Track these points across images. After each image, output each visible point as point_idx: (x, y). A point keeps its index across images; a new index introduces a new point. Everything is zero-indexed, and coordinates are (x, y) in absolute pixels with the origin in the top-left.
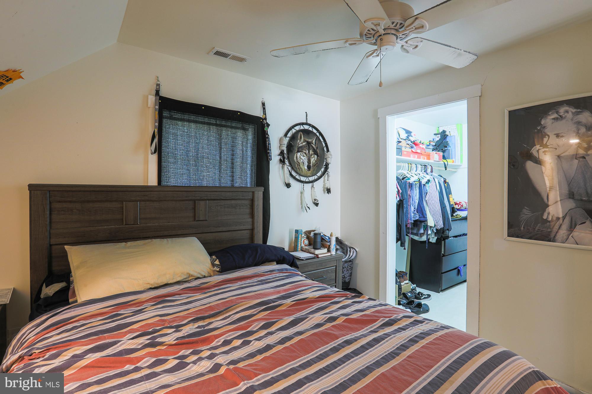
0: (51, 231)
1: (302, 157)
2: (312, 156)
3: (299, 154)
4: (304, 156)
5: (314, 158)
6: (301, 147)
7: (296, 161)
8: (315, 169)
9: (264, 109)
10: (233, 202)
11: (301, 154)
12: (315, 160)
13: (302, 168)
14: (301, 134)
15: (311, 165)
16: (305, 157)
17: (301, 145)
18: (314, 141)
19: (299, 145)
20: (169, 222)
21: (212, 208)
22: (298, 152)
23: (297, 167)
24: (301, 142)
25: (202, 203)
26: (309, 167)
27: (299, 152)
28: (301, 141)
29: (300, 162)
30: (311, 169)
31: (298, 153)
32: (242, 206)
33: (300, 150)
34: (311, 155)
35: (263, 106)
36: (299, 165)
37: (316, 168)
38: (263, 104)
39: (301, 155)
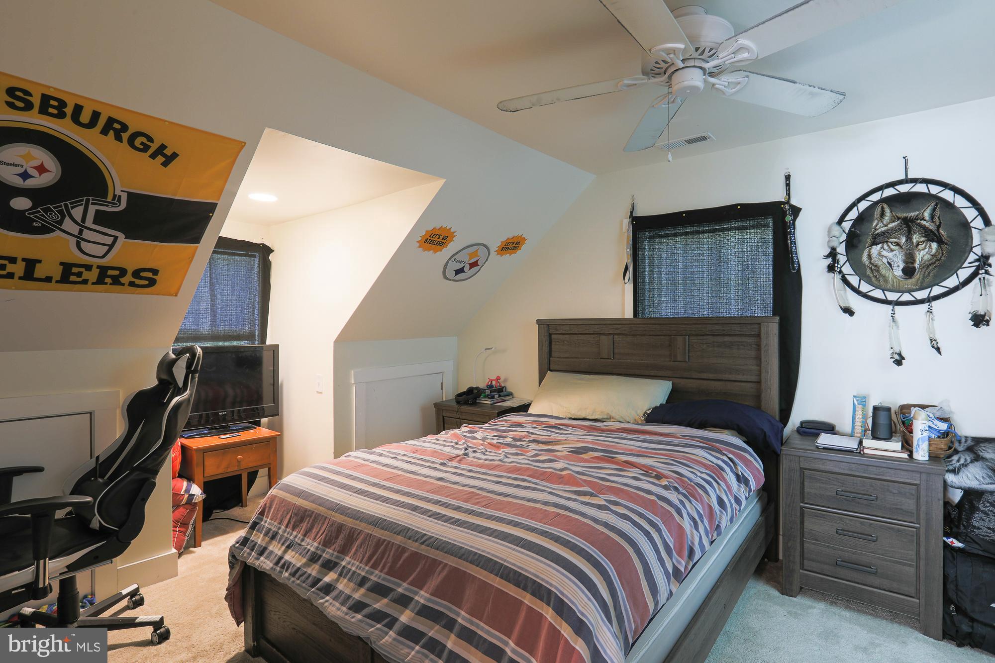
0: (551, 359)
1: (884, 253)
2: (920, 247)
3: (875, 250)
4: (892, 250)
5: (927, 250)
6: (883, 234)
7: (867, 263)
8: (929, 273)
9: (788, 185)
10: (727, 339)
11: (882, 247)
12: (932, 253)
13: (887, 275)
14: (883, 208)
15: (917, 265)
16: (894, 253)
17: (884, 229)
18: (927, 214)
19: (876, 230)
20: (642, 360)
21: (694, 346)
22: (874, 243)
23: (871, 275)
24: (884, 223)
25: (680, 339)
26: (909, 272)
27: (877, 244)
28: (882, 222)
29: (880, 263)
30: (917, 276)
31: (874, 247)
32: (742, 345)
33: (878, 239)
34: (918, 245)
35: (786, 181)
36: (878, 271)
37: (934, 271)
38: (788, 178)
39: (882, 250)
